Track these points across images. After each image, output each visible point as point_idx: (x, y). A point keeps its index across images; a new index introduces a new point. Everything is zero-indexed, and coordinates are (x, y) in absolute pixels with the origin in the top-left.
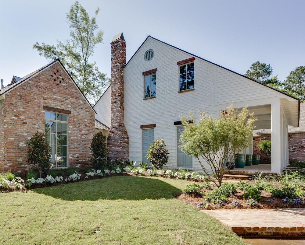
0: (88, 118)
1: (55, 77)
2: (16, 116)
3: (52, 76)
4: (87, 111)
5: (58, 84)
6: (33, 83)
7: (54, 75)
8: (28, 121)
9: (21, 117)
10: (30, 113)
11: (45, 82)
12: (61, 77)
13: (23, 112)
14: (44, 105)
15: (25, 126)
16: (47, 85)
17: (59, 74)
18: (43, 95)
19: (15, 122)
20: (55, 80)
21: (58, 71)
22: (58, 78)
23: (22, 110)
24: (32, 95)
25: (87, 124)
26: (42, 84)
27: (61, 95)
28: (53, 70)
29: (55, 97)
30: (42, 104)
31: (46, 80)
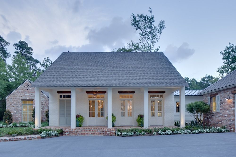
0: (44, 100)
1: (26, 87)
2: (10, 104)
3: (25, 87)
4: (43, 98)
5: (27, 89)
6: (16, 91)
7: (26, 86)
8: (14, 105)
9: (12, 104)
10: (15, 103)
11: (22, 90)
12: (29, 86)
13: (13, 103)
14: (21, 99)
15: (14, 108)
16: (22, 91)
17: (28, 85)
18: (21, 95)
19: (10, 107)
20: (26, 88)
21: (27, 84)
22: (27, 87)
23: (13, 102)
24: (16, 96)
25: (43, 104)
26: (20, 91)
27: (29, 93)
28: (25, 84)
29: (26, 94)
30: (20, 99)
31: (22, 89)
